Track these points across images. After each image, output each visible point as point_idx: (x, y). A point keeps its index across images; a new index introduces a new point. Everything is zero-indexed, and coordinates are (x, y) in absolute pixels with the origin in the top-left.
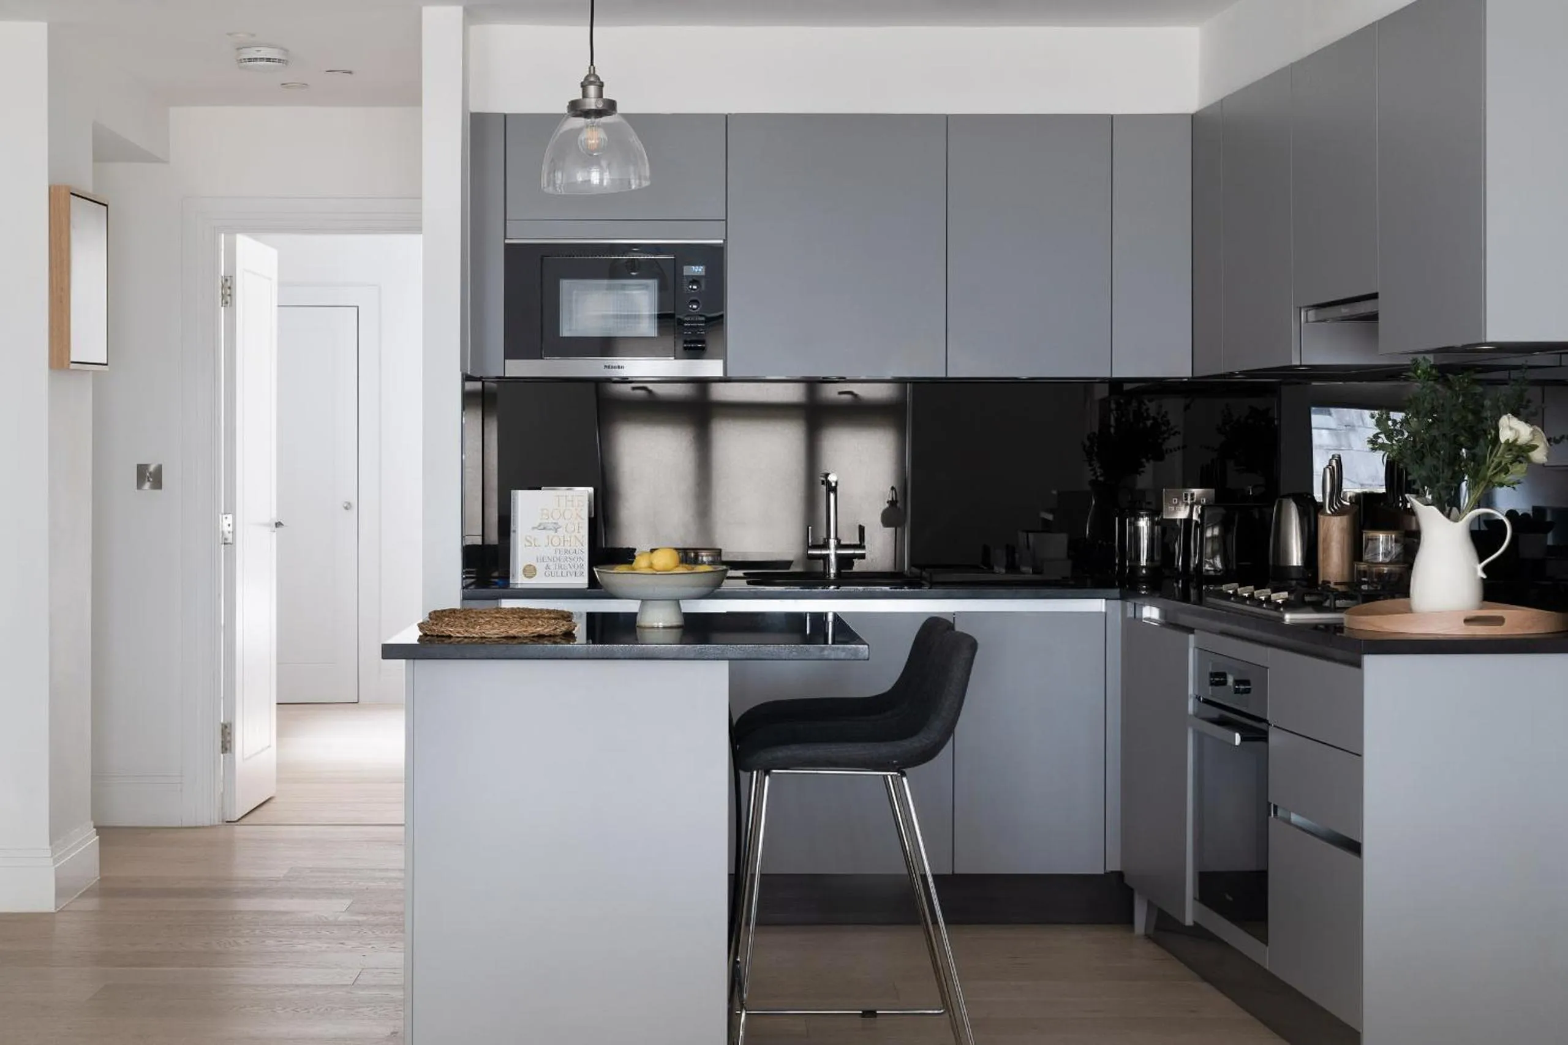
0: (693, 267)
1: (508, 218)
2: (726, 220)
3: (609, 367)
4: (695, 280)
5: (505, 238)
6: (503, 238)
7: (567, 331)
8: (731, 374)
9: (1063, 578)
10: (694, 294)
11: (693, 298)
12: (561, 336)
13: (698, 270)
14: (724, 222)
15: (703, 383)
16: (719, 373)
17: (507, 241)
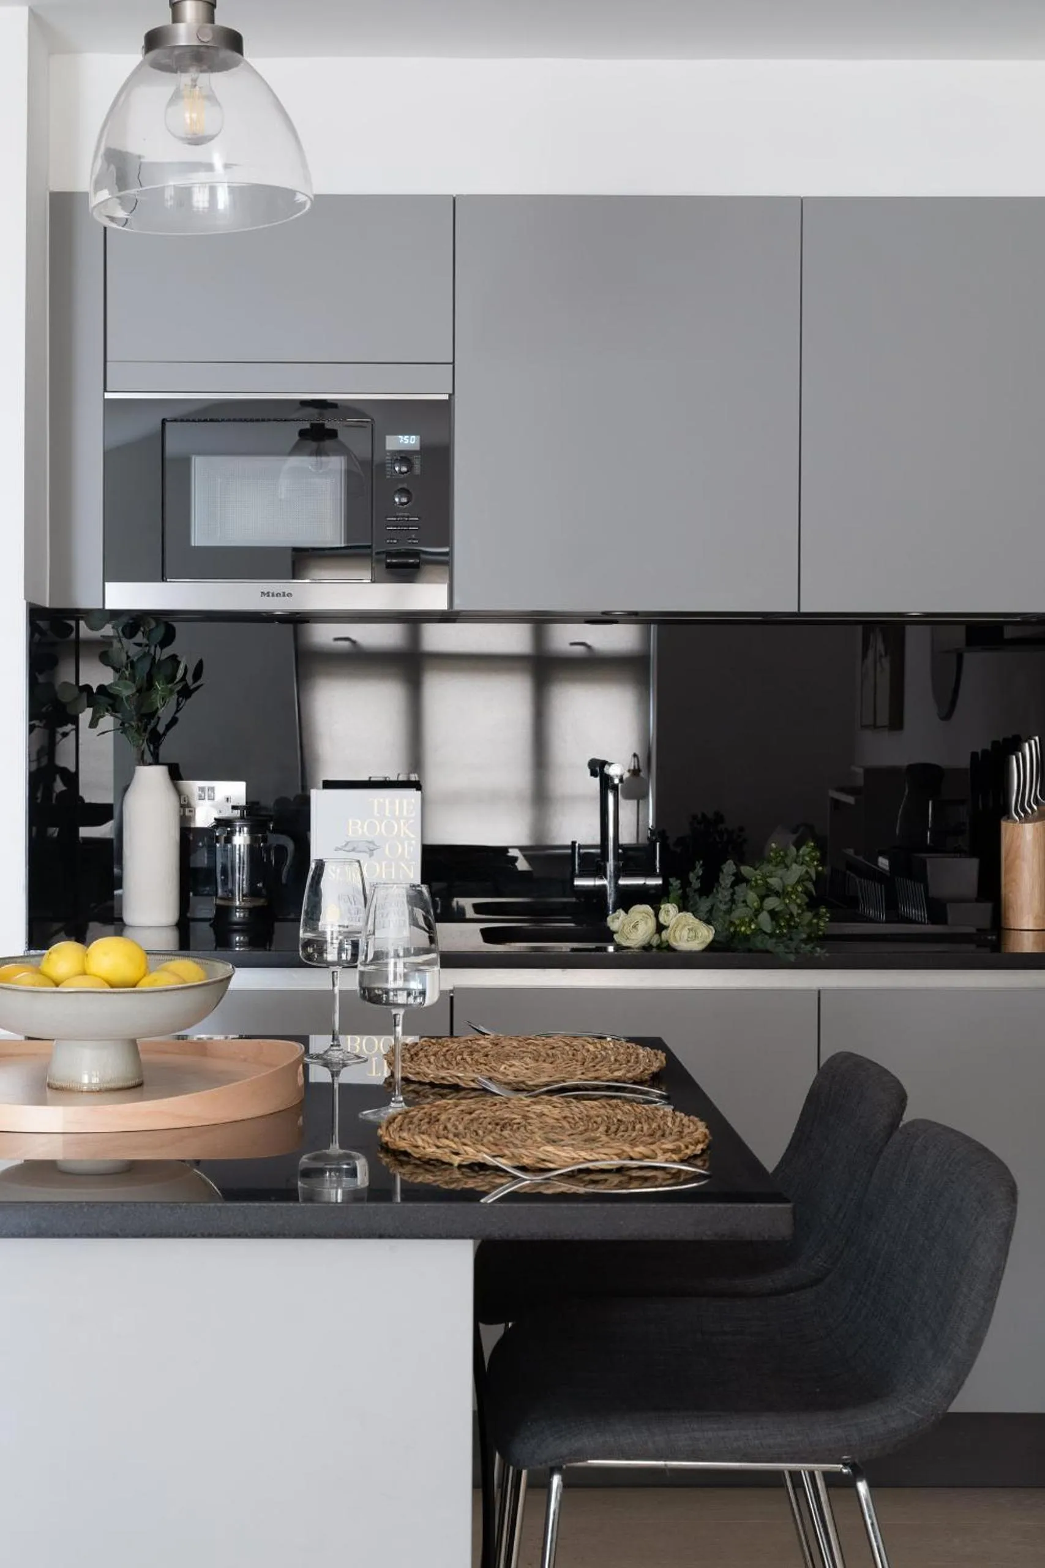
0: (400, 437)
1: (108, 358)
2: (453, 363)
3: (268, 593)
4: (404, 457)
5: (105, 390)
6: (103, 390)
7: (201, 536)
8: (458, 606)
9: (978, 930)
10: (402, 481)
11: (400, 486)
12: (193, 545)
13: (409, 441)
14: (451, 366)
15: (414, 620)
16: (442, 605)
17: (108, 396)
